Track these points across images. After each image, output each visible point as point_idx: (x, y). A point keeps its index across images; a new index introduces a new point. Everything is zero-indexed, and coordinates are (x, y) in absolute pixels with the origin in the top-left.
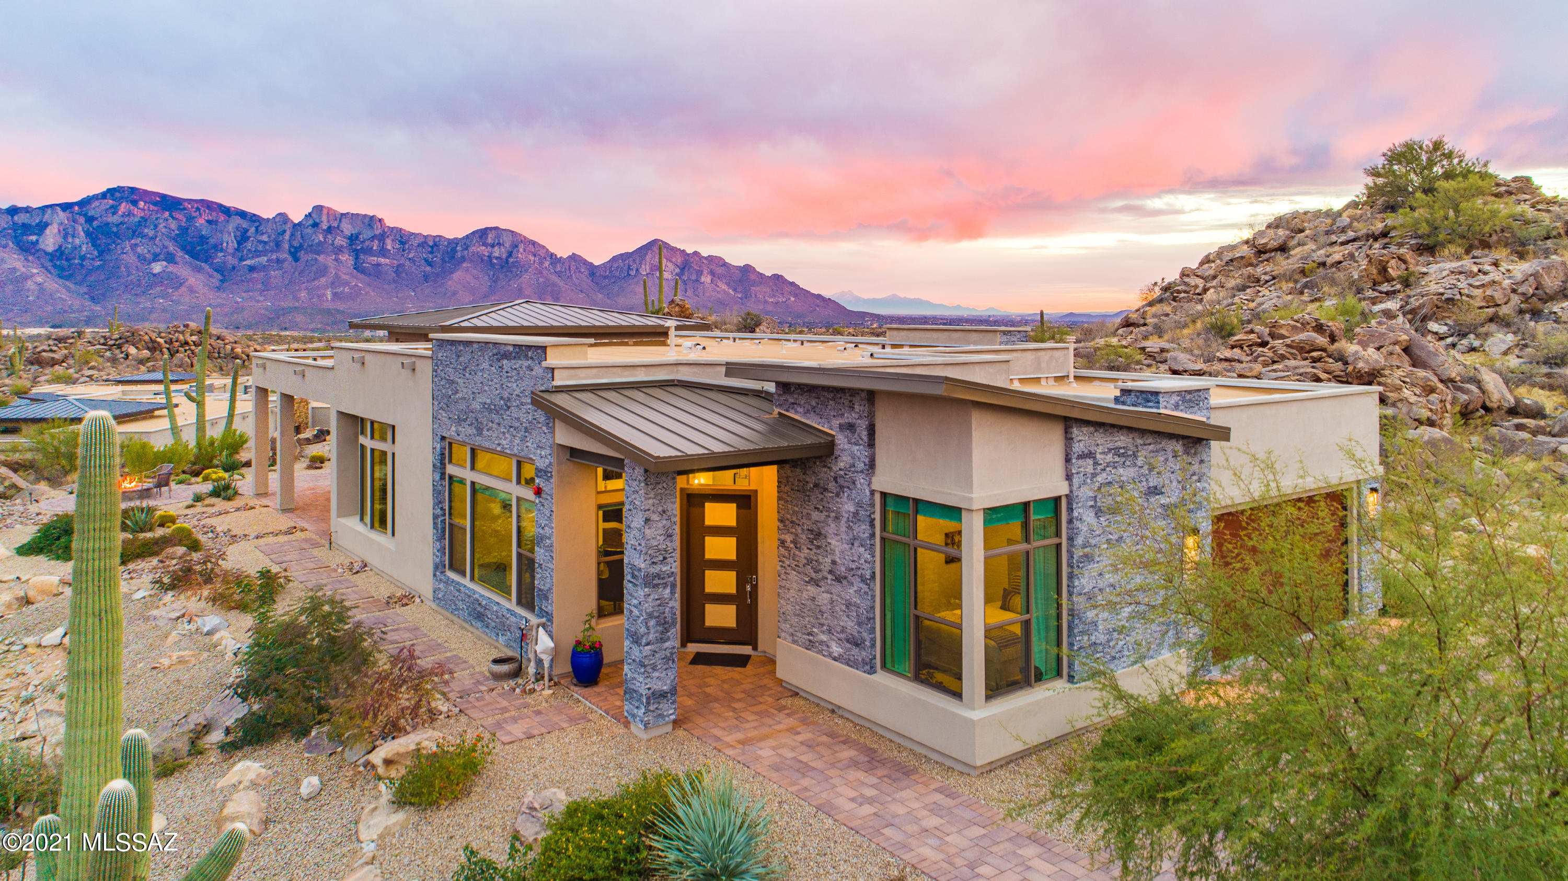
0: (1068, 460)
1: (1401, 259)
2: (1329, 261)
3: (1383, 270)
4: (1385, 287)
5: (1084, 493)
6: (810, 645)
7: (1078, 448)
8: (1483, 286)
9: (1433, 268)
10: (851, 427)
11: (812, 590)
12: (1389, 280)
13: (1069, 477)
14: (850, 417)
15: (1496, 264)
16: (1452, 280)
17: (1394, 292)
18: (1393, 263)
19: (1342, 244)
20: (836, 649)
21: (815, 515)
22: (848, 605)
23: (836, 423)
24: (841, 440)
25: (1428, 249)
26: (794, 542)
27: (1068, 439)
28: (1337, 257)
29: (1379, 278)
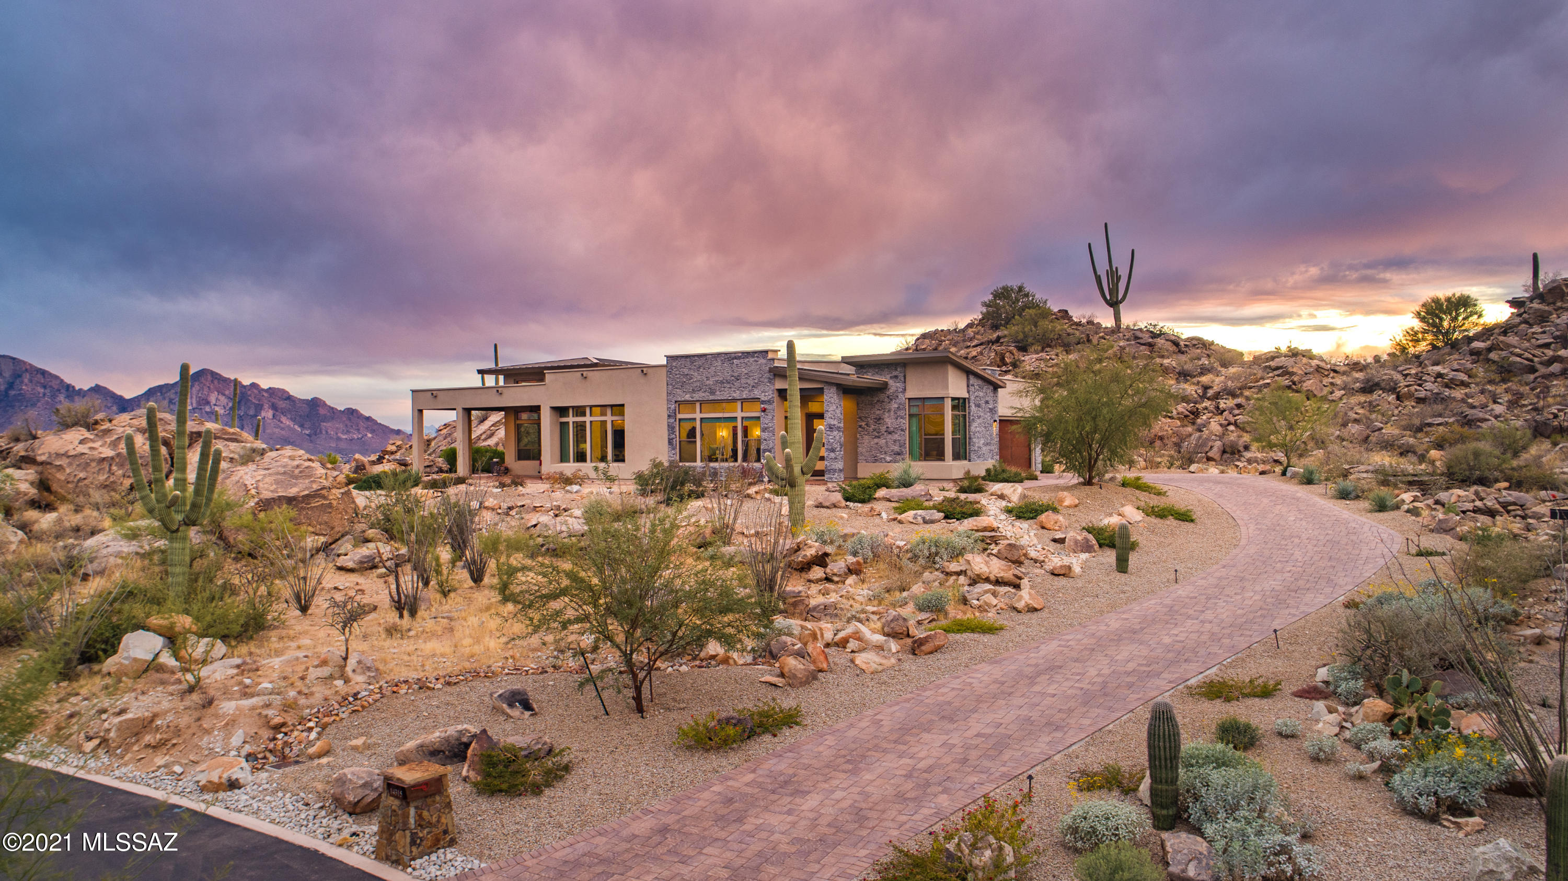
0: (968, 386)
1: (1011, 352)
2: (970, 356)
3: (1003, 358)
4: (1004, 368)
5: (972, 398)
6: (876, 461)
7: (971, 382)
8: (1052, 366)
9: (1027, 358)
10: (896, 377)
11: (876, 440)
12: (1005, 364)
13: (968, 392)
14: (895, 373)
15: (1057, 355)
16: (1037, 363)
17: (1009, 371)
18: (1007, 354)
19: (974, 346)
20: (888, 459)
21: (878, 412)
22: (895, 441)
23: (888, 376)
24: (891, 382)
25: (1023, 349)
26: (867, 425)
27: (968, 379)
28: (974, 353)
29: (1000, 364)
